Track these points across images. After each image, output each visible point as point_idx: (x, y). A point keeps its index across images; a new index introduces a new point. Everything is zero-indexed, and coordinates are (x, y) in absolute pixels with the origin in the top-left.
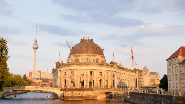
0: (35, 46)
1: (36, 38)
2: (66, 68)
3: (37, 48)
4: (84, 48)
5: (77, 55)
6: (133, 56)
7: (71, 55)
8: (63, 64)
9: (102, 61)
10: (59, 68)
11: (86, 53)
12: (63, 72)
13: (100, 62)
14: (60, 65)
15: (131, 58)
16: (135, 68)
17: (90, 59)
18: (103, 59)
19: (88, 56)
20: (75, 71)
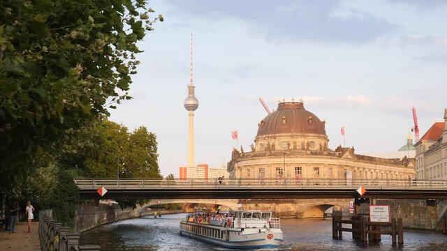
0: (191, 102)
1: (191, 81)
2: (249, 161)
3: (195, 107)
4: (284, 121)
5: (270, 135)
6: (416, 127)
7: (260, 137)
8: (243, 155)
9: (321, 145)
10: (237, 162)
11: (287, 132)
12: (245, 170)
13: (317, 148)
14: (239, 157)
15: (412, 130)
16: (406, 157)
17: (295, 143)
18: (323, 142)
19: (292, 137)
20: (266, 167)
